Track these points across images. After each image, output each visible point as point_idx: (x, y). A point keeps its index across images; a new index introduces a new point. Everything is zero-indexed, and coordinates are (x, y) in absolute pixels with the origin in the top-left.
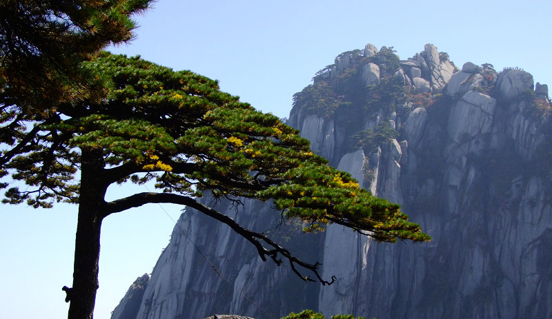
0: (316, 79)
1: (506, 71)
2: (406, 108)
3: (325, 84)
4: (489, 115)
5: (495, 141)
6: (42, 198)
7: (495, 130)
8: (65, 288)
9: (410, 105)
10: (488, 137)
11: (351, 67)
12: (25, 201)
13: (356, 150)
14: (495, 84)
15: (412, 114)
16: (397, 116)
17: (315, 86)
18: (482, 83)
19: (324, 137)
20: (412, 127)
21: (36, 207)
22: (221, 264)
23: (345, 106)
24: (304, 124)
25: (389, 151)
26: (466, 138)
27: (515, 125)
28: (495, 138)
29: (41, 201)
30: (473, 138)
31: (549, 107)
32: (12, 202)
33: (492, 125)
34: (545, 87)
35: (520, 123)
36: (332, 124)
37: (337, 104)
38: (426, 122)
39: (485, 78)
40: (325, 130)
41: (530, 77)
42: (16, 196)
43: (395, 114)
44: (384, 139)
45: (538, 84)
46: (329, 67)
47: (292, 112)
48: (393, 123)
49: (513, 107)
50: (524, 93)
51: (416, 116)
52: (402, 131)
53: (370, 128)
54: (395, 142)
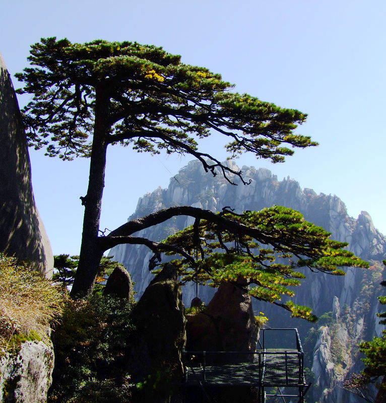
0: (180, 172)
1: (260, 169)
2: (218, 185)
3: (184, 174)
4: (253, 187)
5: (256, 199)
6: (68, 154)
7: (256, 194)
8: (81, 198)
9: (220, 183)
10: (253, 196)
11: (195, 167)
12: (58, 155)
13: (197, 202)
14: (256, 174)
15: (221, 187)
16: (215, 188)
17: (180, 175)
18: (250, 174)
19: (183, 197)
20: (220, 193)
21: (64, 160)
22: (138, 252)
23: (192, 183)
24: (175, 191)
25: (212, 202)
26: (244, 197)
27: (264, 191)
28: (256, 198)
29: (67, 156)
30: (247, 197)
31: (278, 185)
32: (51, 156)
33: (255, 192)
34: (276, 176)
35: (266, 191)
36: (187, 191)
37: (189, 182)
38: (227, 191)
39: (251, 172)
40: (183, 194)
41: (270, 172)
42: (53, 151)
43: (213, 187)
44: (209, 197)
45: (273, 175)
46: (186, 166)
47: (170, 186)
48: (213, 190)
49: (263, 184)
50: (268, 178)
51: (223, 188)
52: (217, 194)
53: (203, 193)
54: (214, 198)
